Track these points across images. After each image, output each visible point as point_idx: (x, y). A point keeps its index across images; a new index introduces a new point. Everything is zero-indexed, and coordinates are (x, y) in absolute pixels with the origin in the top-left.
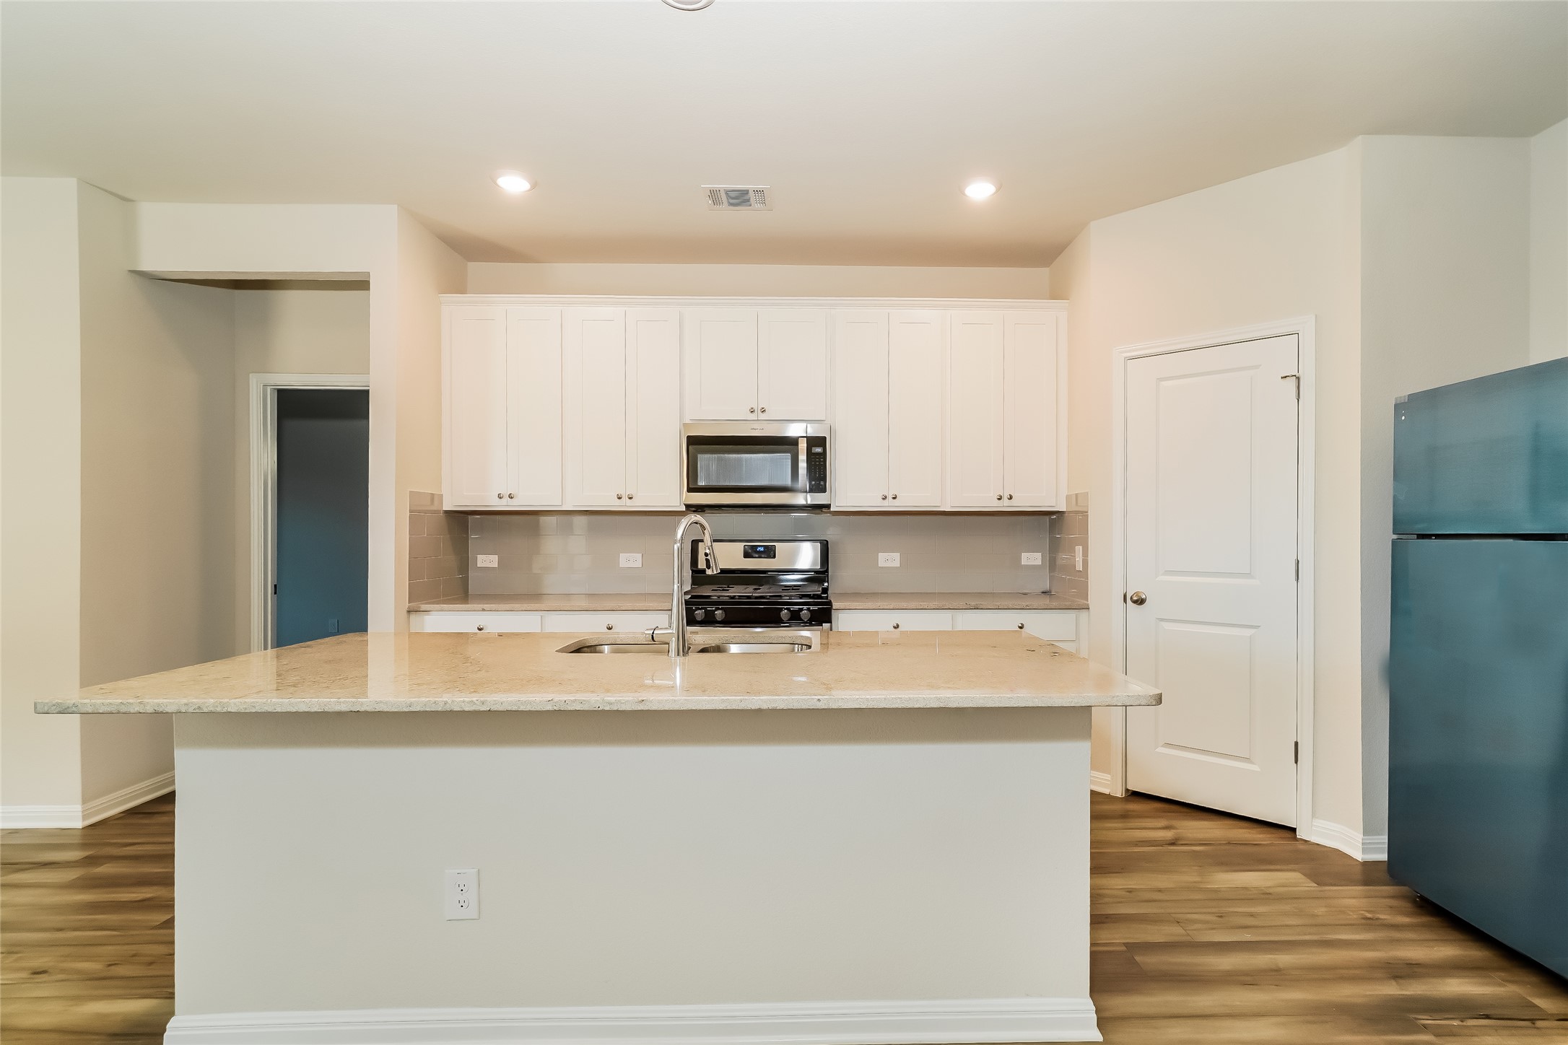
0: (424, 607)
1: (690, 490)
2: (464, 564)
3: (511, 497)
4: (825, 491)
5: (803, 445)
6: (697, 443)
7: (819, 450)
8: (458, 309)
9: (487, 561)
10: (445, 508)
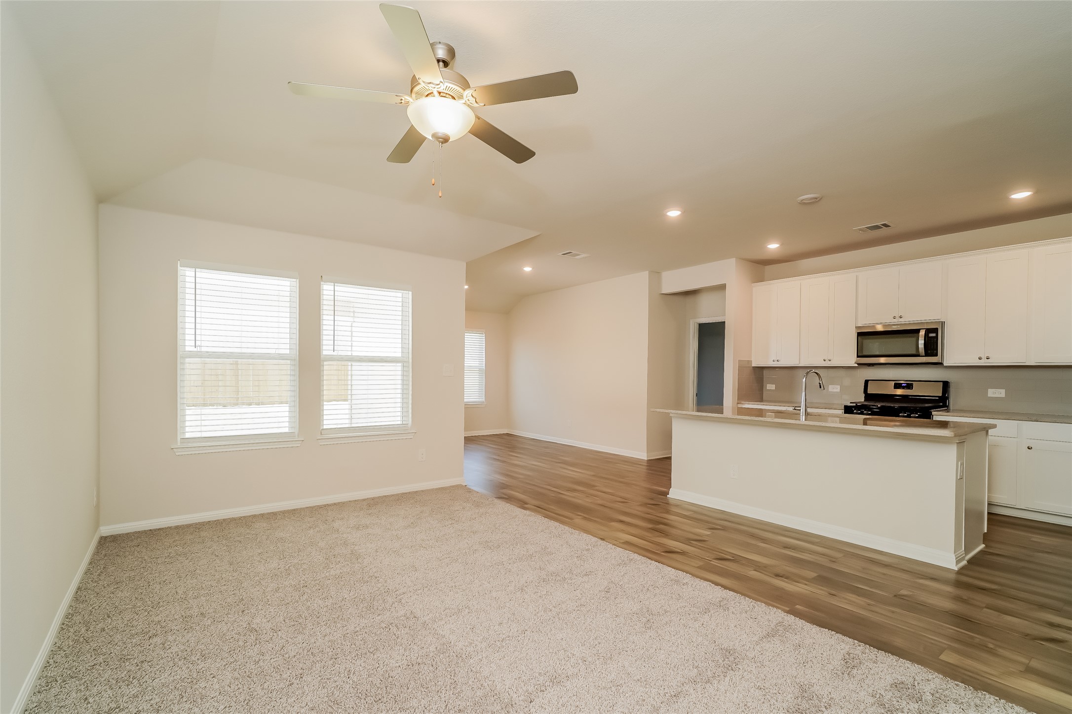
0: (743, 402)
1: (858, 356)
2: (761, 387)
3: (778, 361)
4: (937, 356)
5: (922, 333)
6: (863, 335)
7: (934, 335)
8: (760, 289)
9: (770, 387)
10: (753, 365)
